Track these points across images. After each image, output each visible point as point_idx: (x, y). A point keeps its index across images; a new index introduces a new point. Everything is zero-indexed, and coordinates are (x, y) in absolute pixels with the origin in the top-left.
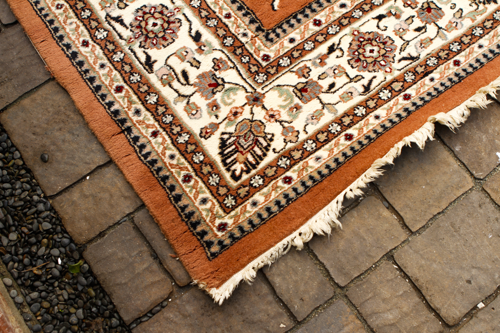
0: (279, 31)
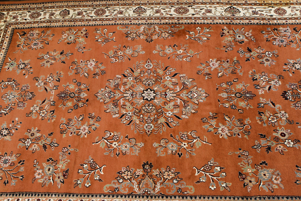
0: (13, 31)
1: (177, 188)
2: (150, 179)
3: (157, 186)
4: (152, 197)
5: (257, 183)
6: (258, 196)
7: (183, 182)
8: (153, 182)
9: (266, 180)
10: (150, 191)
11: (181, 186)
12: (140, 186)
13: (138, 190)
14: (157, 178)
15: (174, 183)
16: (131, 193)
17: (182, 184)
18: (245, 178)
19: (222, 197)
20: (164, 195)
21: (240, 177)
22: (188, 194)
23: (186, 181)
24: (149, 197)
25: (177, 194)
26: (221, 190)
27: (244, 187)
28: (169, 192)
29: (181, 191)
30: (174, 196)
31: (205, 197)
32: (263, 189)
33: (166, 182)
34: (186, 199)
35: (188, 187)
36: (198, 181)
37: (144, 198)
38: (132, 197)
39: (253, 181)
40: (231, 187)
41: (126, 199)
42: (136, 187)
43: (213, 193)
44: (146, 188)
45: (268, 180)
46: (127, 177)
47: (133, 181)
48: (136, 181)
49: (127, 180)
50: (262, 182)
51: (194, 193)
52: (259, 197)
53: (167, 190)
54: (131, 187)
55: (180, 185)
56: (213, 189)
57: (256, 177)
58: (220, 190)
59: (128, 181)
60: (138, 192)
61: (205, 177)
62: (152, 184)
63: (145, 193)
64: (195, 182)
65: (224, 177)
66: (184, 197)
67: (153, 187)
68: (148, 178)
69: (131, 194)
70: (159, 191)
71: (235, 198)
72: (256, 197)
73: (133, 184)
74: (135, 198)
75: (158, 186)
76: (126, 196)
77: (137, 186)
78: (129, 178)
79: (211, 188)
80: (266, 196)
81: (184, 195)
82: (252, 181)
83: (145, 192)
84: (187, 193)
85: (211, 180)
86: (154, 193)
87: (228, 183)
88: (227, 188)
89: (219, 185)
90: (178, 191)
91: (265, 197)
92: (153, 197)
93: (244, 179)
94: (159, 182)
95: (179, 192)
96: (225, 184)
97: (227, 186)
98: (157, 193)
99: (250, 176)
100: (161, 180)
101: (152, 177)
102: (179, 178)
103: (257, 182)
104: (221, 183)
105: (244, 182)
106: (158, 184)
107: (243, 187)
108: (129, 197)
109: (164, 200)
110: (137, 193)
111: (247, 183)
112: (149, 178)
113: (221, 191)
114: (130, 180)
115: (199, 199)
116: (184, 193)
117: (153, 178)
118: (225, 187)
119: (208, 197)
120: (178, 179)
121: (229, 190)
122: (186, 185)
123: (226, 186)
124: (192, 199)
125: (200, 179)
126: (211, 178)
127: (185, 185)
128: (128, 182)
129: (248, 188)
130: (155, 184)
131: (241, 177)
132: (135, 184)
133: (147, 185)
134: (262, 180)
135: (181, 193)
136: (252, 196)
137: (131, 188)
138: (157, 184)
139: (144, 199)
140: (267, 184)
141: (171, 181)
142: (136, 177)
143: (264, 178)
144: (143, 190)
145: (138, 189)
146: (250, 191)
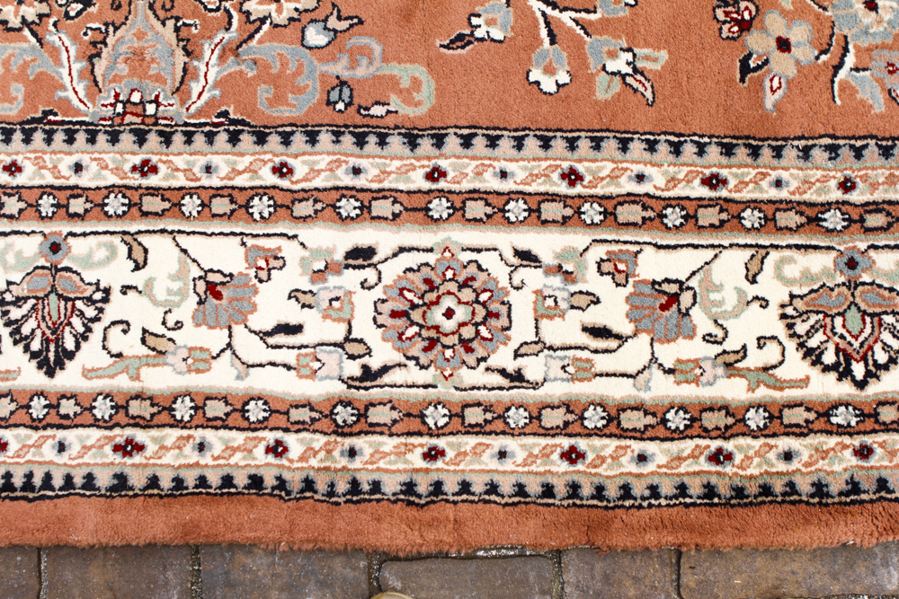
1: (322, 82)
2: (158, 25)
3: (203, 68)
4: (167, 138)
5: (824, 58)
6: (821, 137)
7: (364, 40)
8: (179, 40)
9: (879, 41)
10: (156, 101)
11: (353, 64)
12: (99, 71)
13: (82, 94)
14: (204, 19)
15: (310, 48)
16: (39, 115)
17: (355, 56)
18: (752, 19)
19: (602, 139)
20: (243, 122)
21: (720, 14)
22: (390, 121)
23: (381, 37)
24: (153, 139)
25: (327, 115)
26: (601, 95)
27: (742, 80)
28: (272, 102)
29: (351, 97)
30: (307, 133)
31: (499, 137)
32: (854, 91)
33: (260, 42)
34: (378, 150)
35: (395, 72)
36: (460, 37)
37: (118, 146)
38: (49, 141)
39: (799, 44)
40: (660, 75)
41: (9, 154)
42: (75, 74)
43: (547, 115)
44: (136, 80)
45: (890, 41)
46: (16, 16)
47: (55, 38)
48: (75, 38)
49: (20, 30)
50: (851, 47)
51: (432, 109)
52: (827, 141)
53: (264, 93)
54: (41, 77)
55: (345, 60)
56: (553, 89)
57: (818, 17)
58: (592, 92)
59: (25, 39)
60: (82, 107)
61: (505, 9)
62: (172, 54)
63: (125, 113)
64: (438, 43)
65: (621, 14)
66: (365, 134)
67: (179, 73)
68: (147, 17)
69: (39, 121)
70: (213, 99)
71: (681, 143)
72: (810, 142)
73: (54, 53)
74: (65, 147)
75: (211, 67)
76: (12, 132)
77: (76, 67)
78: (30, 18)
79: (538, 83)
80: (872, 137)
81: (366, 121)
82: (793, 40)
83: (130, 108)
84: (389, 112)
85: (544, 32)
86: (179, 114)
87: (646, 51)
88: (635, 85)
89: (591, 61)
90: (334, 96)
91: (866, 146)
92: (178, 139)
93: (745, 26)
94: (217, 40)
95: (340, 106)
96: (629, 56)
97: (635, 70)
98: (199, 113)
99: (784, 13)
100: (227, 30)
101: (175, 12)
102: (344, 14)
103: (825, 52)
104: (605, 49)
105: (744, 46)
106: (207, 53)
107: (738, 76)
108: (27, 141)
109: (242, 155)
110: (78, 112)
111: (759, 57)
112: (152, 16)
113: (596, 102)
114: (34, 34)
115: (460, 150)
116: (367, 109)
117: (178, 19)
118: (623, 76)
119: (515, 138)
120: (333, 22)
121: (649, 94)
122: (385, 60)
123: (629, 70)
124: (419, 151)
125: (475, 21)
126: (544, 14)
127: (377, 63)
128: (25, 45)
129: (767, 84)
130: (188, 53)
131: (727, 14)
132: (64, 55)
133: (138, 58)
134: (856, 36)
135: (352, 109)
136: (785, 139)
137: (43, 84)
138: (199, 57)
139: (122, 153)
140: (879, 65)
141: (293, 31)
142: (72, 14)
143: (867, 27)
144: (117, 95)
145: (87, 89)
146: (777, 106)
